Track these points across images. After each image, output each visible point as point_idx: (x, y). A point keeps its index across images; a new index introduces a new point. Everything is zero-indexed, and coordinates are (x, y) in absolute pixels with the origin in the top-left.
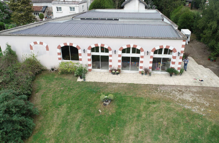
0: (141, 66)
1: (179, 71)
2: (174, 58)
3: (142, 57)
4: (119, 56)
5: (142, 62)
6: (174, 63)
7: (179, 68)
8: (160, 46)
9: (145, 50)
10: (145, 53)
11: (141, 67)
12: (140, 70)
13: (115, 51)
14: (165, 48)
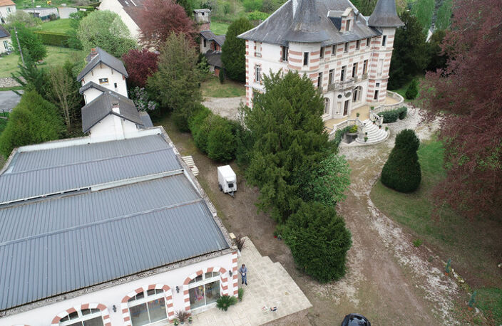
0: (169, 311)
1: (237, 296)
2: (225, 280)
3: (170, 298)
4: (124, 311)
5: (171, 305)
6: (225, 288)
7: (235, 293)
8: (197, 273)
9: (173, 287)
10: (172, 291)
11: (172, 314)
12: (171, 318)
13: (114, 306)
14: (206, 272)
